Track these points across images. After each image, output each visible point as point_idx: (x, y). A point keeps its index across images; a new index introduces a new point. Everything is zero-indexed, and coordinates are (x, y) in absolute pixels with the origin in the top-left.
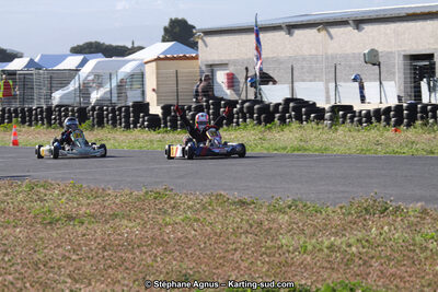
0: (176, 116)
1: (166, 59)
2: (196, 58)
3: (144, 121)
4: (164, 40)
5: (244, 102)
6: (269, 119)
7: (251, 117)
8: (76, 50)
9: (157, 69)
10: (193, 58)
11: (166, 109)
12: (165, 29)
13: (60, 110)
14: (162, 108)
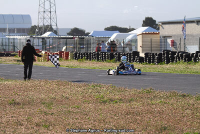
0: (150, 58)
1: (146, 34)
2: (159, 33)
3: (137, 59)
4: (143, 26)
5: (179, 52)
6: (190, 60)
7: (182, 59)
8: (107, 29)
9: (142, 38)
10: (157, 34)
11: (146, 55)
12: (144, 21)
13: (102, 54)
14: (145, 54)
